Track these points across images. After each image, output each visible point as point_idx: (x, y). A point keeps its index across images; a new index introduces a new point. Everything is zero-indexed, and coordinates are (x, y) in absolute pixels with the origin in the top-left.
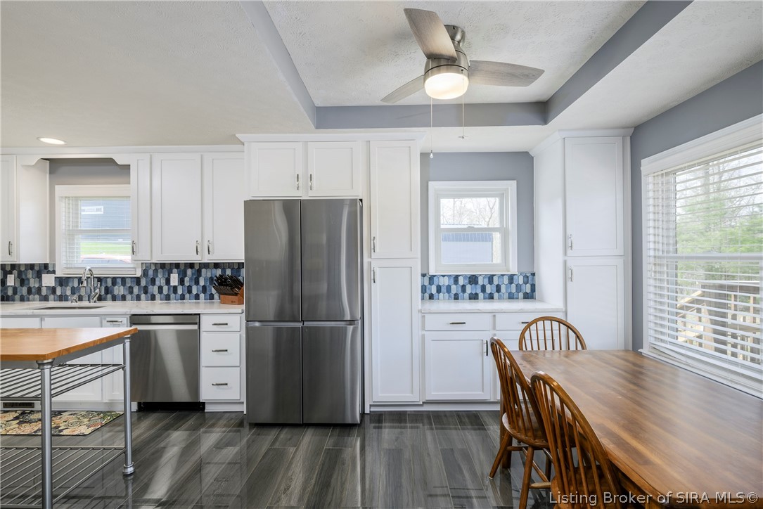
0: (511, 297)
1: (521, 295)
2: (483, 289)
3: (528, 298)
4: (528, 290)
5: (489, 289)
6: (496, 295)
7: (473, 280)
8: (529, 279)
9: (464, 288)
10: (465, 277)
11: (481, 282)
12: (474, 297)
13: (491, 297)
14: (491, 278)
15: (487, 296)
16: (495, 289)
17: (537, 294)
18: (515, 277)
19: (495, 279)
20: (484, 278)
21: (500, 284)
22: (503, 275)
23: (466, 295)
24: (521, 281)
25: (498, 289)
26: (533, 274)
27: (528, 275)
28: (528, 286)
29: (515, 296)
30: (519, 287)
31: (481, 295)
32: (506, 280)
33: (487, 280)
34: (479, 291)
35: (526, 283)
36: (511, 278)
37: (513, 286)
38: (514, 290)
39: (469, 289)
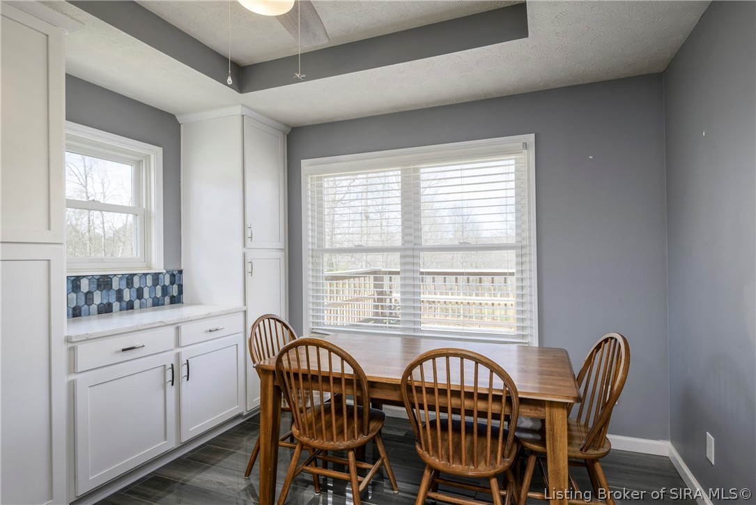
0: (157, 303)
1: (167, 299)
2: (119, 294)
3: (175, 303)
4: (175, 294)
5: (127, 295)
6: (137, 303)
7: (103, 282)
8: (177, 278)
9: (89, 297)
10: (91, 278)
11: (115, 285)
12: (106, 309)
13: (130, 306)
14: (129, 279)
15: (124, 305)
16: (134, 294)
17: (185, 297)
18: (161, 276)
19: (136, 279)
20: (121, 279)
21: (142, 286)
22: (145, 275)
23: (94, 308)
24: (167, 282)
25: (140, 294)
26: (180, 272)
27: (175, 273)
28: (175, 287)
29: (160, 302)
30: (165, 290)
31: (116, 306)
32: (149, 281)
33: (124, 282)
34: (113, 299)
35: (172, 283)
36: (156, 277)
37: (159, 288)
38: (159, 294)
39: (98, 298)
